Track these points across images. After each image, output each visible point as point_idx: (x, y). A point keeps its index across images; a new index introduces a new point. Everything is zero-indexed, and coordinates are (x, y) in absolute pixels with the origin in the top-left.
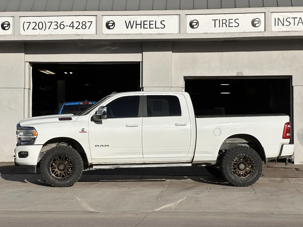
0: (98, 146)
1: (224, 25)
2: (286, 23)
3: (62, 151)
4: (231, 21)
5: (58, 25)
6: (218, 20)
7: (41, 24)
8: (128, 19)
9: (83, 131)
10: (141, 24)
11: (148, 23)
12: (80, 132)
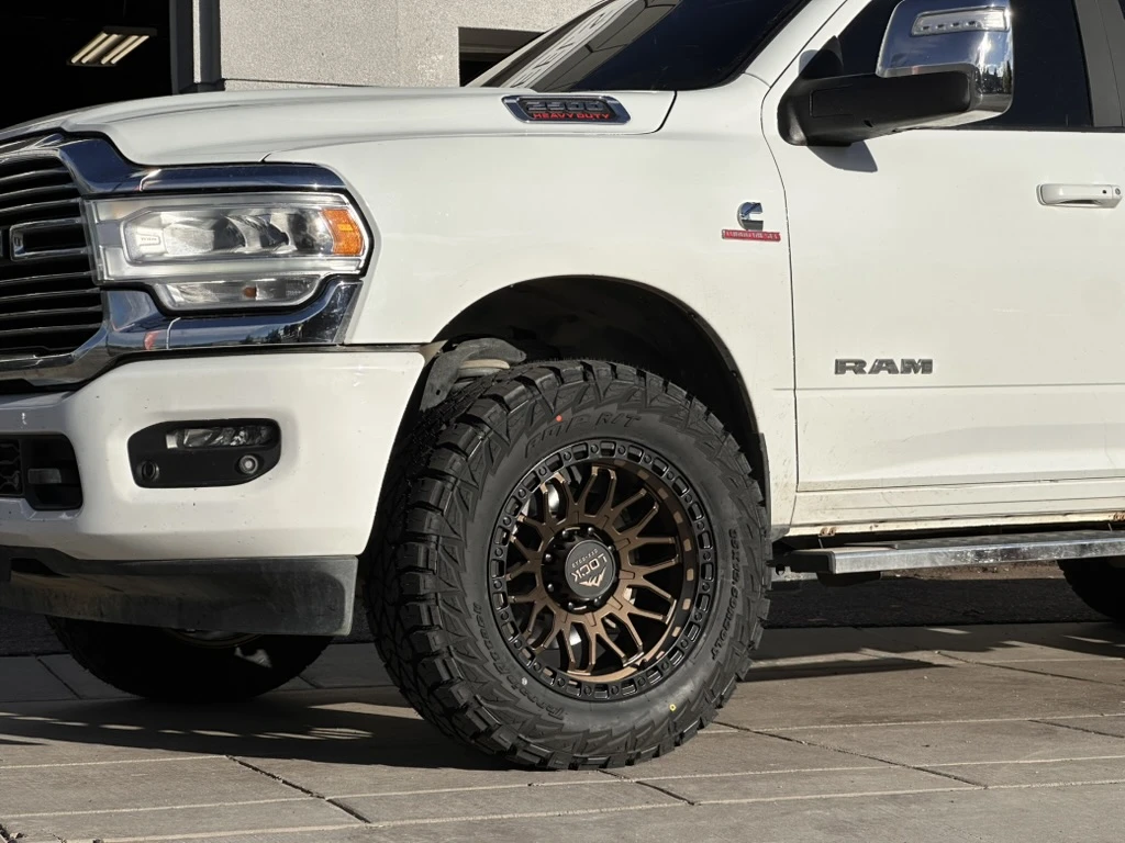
0: (859, 366)
3: (612, 409)
9: (751, 226)
12: (728, 235)
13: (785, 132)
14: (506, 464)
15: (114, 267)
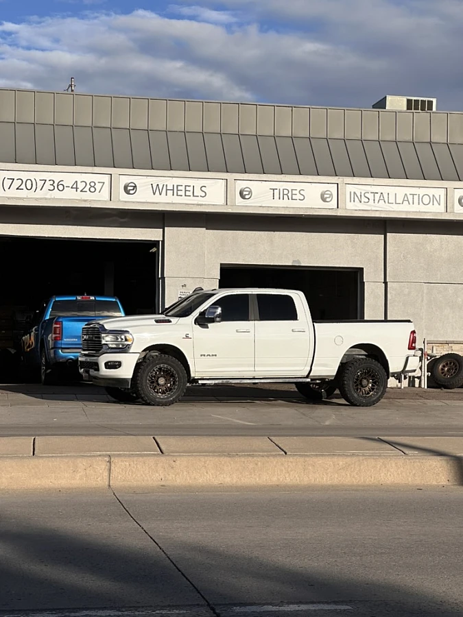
0: (204, 355)
1: (286, 197)
2: (364, 199)
4: (294, 192)
5: (55, 185)
6: (278, 190)
7: (29, 181)
8: (155, 181)
9: (187, 337)
10: (173, 190)
11: (183, 188)
12: (183, 338)
13: (195, 323)
14: (149, 368)
15: (103, 342)
